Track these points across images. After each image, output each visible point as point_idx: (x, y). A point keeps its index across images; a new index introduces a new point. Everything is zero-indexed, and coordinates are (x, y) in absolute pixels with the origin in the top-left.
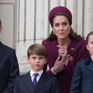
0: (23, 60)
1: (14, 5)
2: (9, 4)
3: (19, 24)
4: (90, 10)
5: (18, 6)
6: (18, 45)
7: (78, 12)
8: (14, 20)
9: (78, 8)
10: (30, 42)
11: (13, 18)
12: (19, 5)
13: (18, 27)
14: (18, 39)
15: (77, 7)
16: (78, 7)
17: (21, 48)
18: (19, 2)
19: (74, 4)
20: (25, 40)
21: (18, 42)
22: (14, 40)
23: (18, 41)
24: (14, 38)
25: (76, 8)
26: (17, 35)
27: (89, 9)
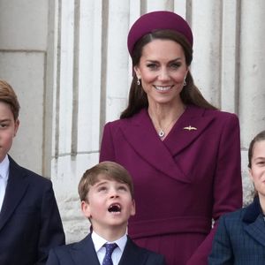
0: (70, 209)
1: (46, 54)
2: (32, 51)
3: (58, 108)
4: (256, 68)
5: (56, 56)
6: (56, 167)
7: (223, 75)
8: (44, 96)
9: (223, 63)
10: (89, 158)
11: (42, 92)
12: (59, 55)
13: (54, 117)
14: (57, 149)
15: (220, 59)
16: (223, 59)
17: (63, 175)
18: (59, 47)
19: (212, 53)
20: (74, 153)
21: (56, 158)
22: (44, 153)
23: (57, 156)
24: (44, 146)
25: (217, 65)
26: (54, 138)
27: (254, 66)
